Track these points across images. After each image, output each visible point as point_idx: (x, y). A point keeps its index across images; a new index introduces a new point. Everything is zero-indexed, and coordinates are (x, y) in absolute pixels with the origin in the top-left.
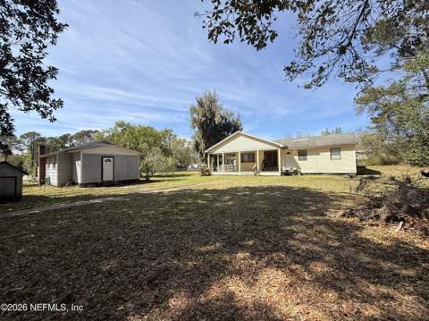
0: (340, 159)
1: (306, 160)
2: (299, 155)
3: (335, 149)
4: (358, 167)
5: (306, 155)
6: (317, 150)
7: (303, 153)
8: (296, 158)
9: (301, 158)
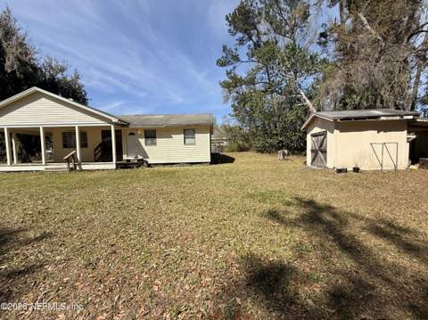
0: (194, 144)
1: (155, 144)
2: (146, 137)
3: (189, 131)
4: (212, 155)
5: (155, 137)
6: (168, 131)
7: (151, 135)
8: (142, 141)
9: (150, 141)
